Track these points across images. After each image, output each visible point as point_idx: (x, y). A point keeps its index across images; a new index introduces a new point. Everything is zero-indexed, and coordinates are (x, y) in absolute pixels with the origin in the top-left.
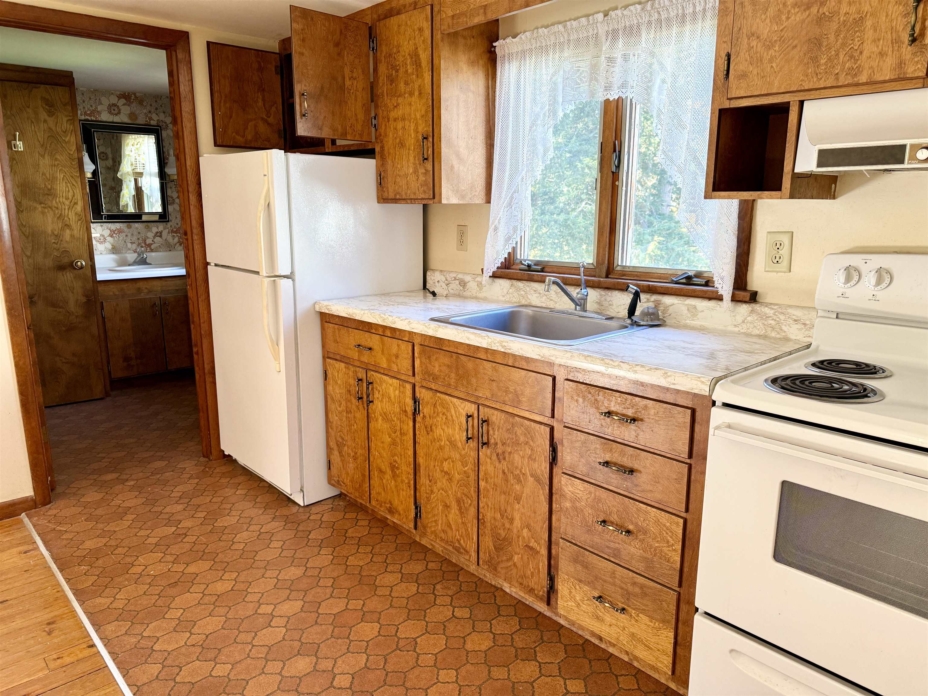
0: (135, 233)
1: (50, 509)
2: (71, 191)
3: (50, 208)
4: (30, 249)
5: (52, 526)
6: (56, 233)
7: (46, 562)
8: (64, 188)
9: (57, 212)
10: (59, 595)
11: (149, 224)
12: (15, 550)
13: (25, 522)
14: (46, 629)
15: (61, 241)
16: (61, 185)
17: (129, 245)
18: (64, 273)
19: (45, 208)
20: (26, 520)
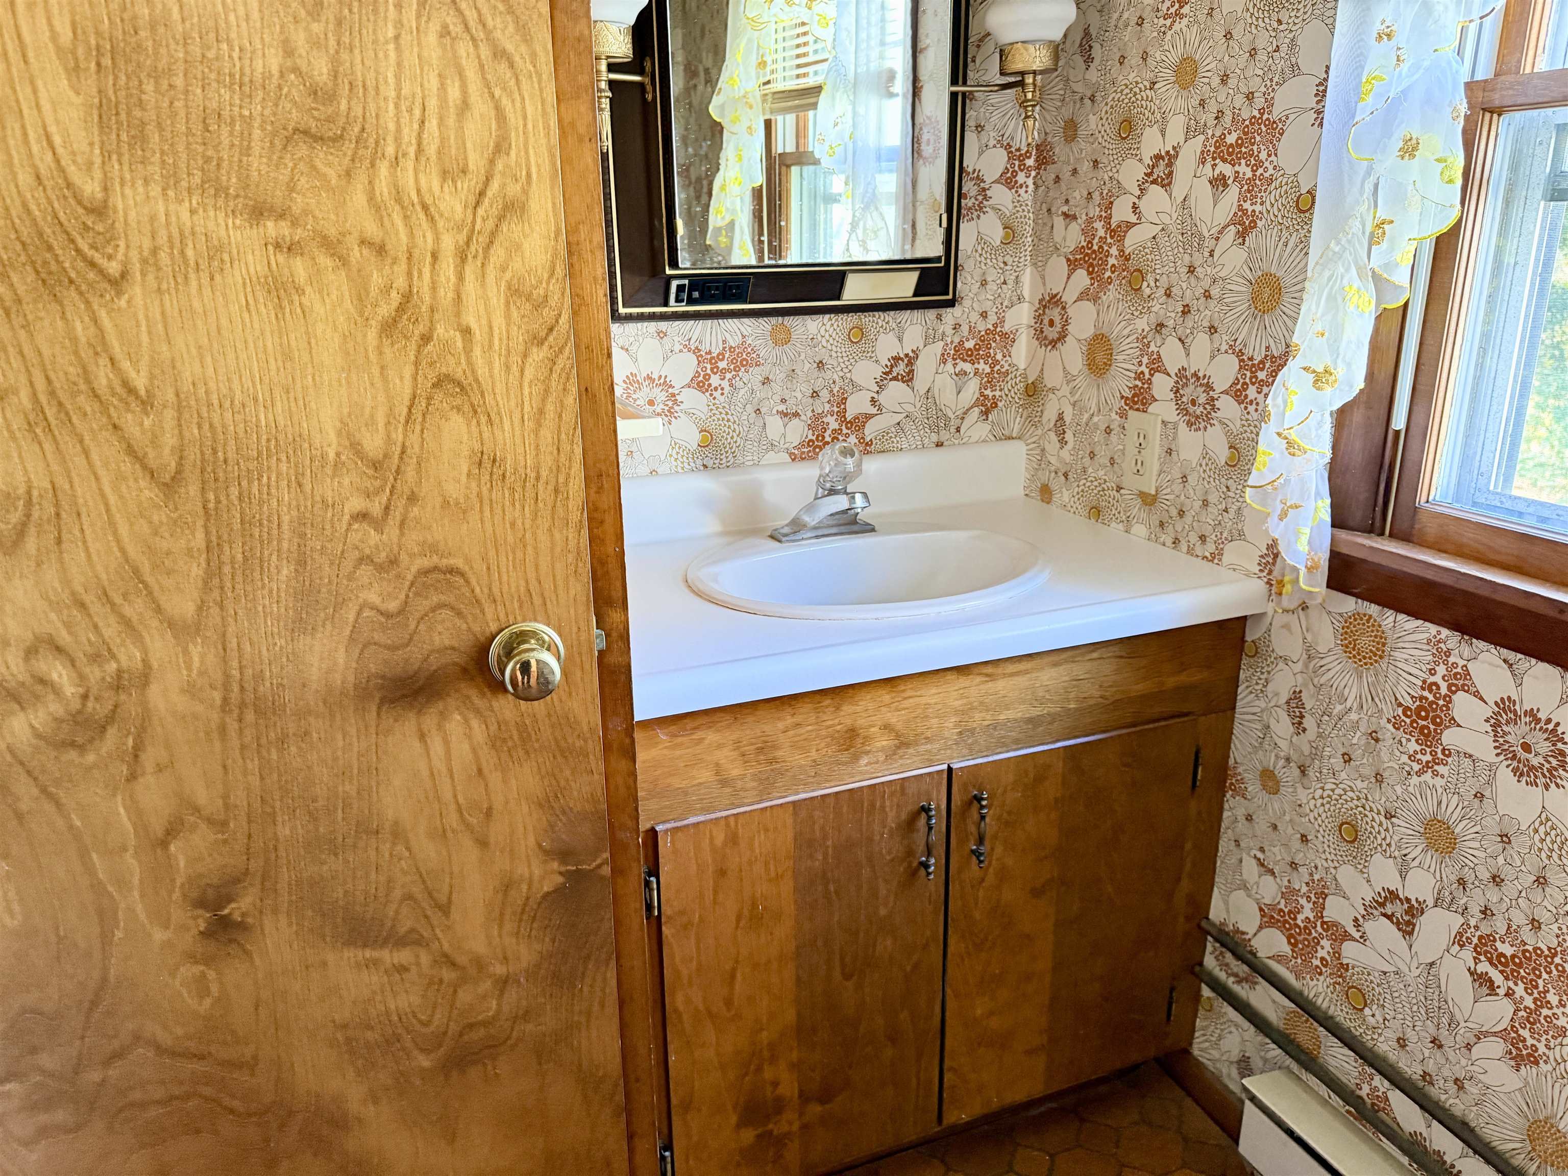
0: (806, 367)
2: (480, 106)
3: (330, 245)
4: (197, 571)
6: (373, 444)
8: (433, 83)
9: (376, 280)
11: (866, 319)
15: (413, 498)
16: (411, 58)
17: (775, 425)
18: (430, 721)
19: (292, 249)
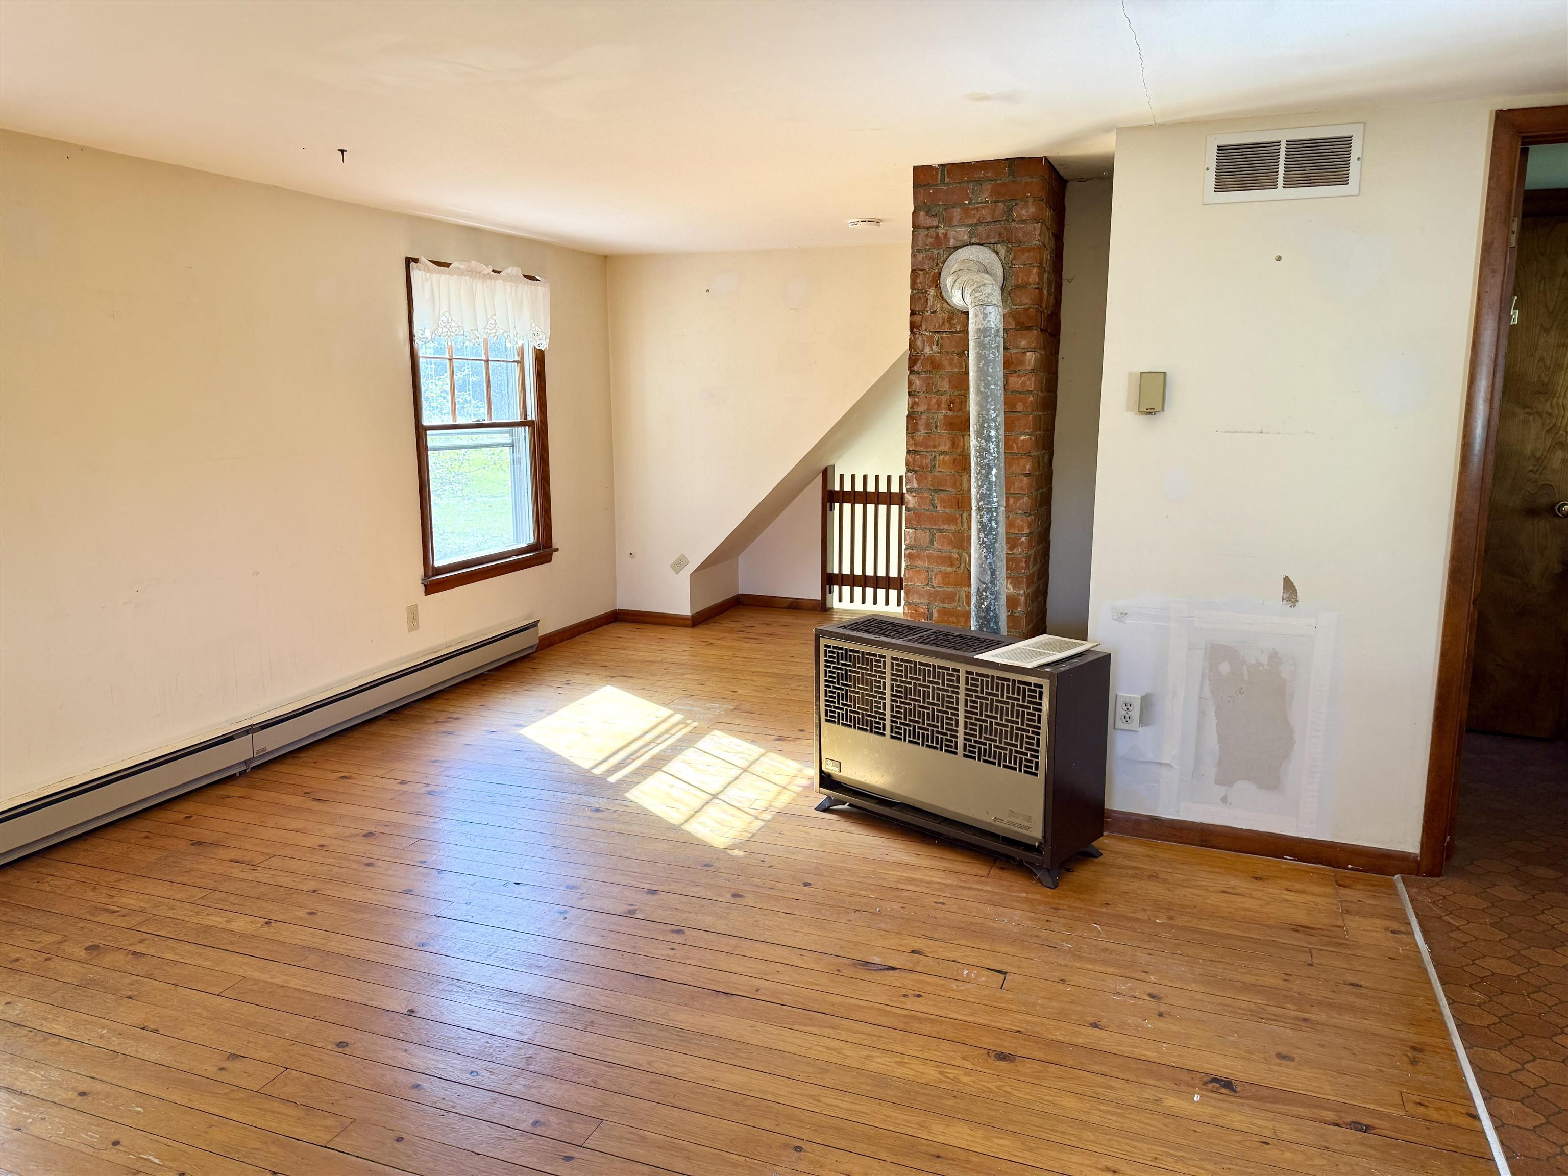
1: (1438, 884)
5: (1437, 911)
7: (1421, 960)
10: (1434, 1015)
12: (1379, 922)
13: (1399, 889)
14: (1409, 1054)
20: (1401, 886)
